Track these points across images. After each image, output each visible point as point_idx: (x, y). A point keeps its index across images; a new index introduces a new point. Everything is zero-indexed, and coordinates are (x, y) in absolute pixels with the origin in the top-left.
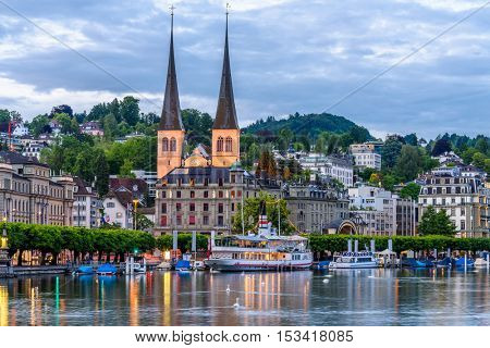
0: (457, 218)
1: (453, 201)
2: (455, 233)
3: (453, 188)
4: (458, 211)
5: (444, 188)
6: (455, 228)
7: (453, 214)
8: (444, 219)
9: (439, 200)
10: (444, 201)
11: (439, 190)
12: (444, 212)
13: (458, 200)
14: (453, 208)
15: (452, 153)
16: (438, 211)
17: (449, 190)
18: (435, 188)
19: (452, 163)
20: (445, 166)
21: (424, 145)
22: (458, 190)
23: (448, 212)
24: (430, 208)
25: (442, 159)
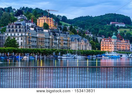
0: (20, 41)
1: (18, 35)
2: (18, 47)
3: (18, 30)
4: (20, 38)
5: (15, 30)
6: (18, 45)
7: (18, 39)
8: (14, 41)
9: (13, 34)
10: (15, 34)
11: (13, 31)
12: (15, 38)
13: (20, 34)
14: (18, 37)
15: (23, 15)
16: (12, 38)
17: (17, 31)
18: (11, 30)
19: (22, 20)
20: (19, 20)
21: (14, 11)
22: (20, 31)
23: (16, 39)
24: (9, 37)
25: (19, 18)
